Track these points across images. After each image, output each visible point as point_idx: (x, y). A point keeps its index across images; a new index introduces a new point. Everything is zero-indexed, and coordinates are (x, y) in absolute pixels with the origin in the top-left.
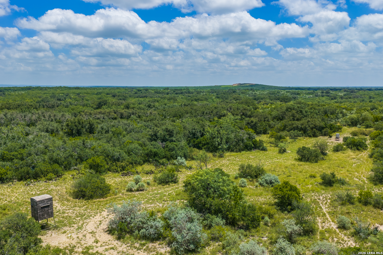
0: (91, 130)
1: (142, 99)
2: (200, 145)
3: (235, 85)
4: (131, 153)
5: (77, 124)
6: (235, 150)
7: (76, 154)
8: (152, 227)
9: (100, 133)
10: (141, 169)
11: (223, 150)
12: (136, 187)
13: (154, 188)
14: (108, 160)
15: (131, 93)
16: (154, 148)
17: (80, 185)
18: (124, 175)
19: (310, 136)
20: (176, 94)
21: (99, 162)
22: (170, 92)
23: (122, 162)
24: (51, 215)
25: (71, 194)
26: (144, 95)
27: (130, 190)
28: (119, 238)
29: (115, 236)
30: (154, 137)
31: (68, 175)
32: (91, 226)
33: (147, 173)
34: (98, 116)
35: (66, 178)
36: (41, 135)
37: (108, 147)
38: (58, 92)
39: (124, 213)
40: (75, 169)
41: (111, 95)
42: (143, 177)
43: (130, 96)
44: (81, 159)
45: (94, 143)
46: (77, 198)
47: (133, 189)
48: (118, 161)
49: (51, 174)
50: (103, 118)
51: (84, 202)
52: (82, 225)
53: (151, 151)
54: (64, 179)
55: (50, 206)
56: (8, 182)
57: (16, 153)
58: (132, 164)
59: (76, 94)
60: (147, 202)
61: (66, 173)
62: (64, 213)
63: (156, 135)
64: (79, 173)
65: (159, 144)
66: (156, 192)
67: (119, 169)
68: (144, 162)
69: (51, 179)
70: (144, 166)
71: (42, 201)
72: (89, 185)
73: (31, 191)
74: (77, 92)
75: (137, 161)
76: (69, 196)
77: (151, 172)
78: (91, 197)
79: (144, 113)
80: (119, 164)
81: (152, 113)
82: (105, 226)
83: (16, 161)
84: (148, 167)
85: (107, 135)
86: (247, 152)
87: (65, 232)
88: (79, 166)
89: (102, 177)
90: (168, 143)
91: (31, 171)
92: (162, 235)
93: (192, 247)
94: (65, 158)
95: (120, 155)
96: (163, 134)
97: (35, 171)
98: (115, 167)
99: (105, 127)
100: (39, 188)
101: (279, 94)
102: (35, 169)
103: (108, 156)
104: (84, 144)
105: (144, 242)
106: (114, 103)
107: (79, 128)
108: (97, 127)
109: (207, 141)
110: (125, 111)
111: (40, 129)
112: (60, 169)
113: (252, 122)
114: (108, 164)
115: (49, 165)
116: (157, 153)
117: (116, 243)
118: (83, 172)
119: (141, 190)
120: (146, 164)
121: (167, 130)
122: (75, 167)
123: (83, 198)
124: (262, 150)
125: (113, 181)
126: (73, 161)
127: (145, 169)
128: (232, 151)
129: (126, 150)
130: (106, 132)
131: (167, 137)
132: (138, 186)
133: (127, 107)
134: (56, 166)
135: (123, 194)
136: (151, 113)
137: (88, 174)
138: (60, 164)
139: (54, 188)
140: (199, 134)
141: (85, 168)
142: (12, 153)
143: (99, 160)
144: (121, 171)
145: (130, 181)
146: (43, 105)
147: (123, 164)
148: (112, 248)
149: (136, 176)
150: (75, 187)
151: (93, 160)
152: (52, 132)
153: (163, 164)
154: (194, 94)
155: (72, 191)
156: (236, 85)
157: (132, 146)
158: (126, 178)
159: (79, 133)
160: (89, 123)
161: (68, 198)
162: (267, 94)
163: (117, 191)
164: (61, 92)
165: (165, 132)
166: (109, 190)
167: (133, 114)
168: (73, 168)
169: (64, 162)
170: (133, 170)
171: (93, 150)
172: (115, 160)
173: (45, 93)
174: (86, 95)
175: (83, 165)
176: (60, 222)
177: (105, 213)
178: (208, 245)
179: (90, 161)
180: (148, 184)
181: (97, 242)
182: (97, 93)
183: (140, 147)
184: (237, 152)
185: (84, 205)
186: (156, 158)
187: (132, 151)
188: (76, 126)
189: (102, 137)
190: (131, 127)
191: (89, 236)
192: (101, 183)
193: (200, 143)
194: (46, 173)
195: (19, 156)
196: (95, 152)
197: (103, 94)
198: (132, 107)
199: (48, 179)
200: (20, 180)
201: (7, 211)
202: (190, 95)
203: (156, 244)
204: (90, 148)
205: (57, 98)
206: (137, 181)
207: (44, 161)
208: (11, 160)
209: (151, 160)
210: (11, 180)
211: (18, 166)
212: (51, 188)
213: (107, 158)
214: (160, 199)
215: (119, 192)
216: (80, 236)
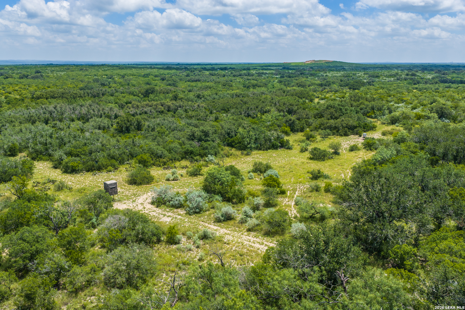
0: (139, 127)
1: (194, 84)
2: (233, 144)
3: (307, 62)
4: (172, 151)
5: (126, 122)
6: (262, 149)
7: (127, 151)
8: (177, 200)
9: (147, 131)
10: (179, 164)
11: (251, 149)
12: (172, 178)
13: (185, 179)
14: (153, 157)
15: (183, 75)
16: (191, 147)
17: (132, 176)
18: (164, 168)
19: (341, 136)
20: (234, 76)
21: (146, 158)
22: (227, 74)
23: (164, 159)
24: (116, 193)
25: (126, 182)
26: (197, 78)
27: (168, 180)
28: (157, 207)
29: (155, 206)
30: (192, 137)
31: (122, 168)
32: (140, 200)
33: (183, 168)
34: (145, 109)
35: (121, 170)
36: (95, 133)
37: (153, 145)
38: (100, 73)
39: (161, 192)
40: (127, 164)
41: (159, 78)
42: (179, 170)
43: (181, 80)
44: (132, 156)
45: (142, 142)
46: (130, 184)
47: (170, 179)
48: (161, 158)
49: (110, 167)
50: (151, 112)
51: (136, 187)
52: (135, 200)
53: (188, 150)
54: (120, 171)
55: (116, 188)
56: (80, 172)
57: (80, 150)
58: (172, 160)
59: (121, 77)
60: (179, 188)
61: (121, 167)
62: (123, 193)
63: (193, 135)
64: (131, 167)
65: (195, 143)
66: (186, 181)
67: (161, 164)
68: (182, 158)
69: (110, 171)
70: (181, 162)
71: (111, 184)
72: (139, 175)
73: (98, 179)
74: (122, 74)
75: (175, 158)
76: (125, 183)
77: (186, 167)
78: (140, 184)
79: (191, 106)
80: (161, 160)
81: (200, 106)
82: (150, 200)
83: (83, 156)
84: (184, 163)
85: (153, 133)
86: (273, 151)
87: (125, 203)
88: (130, 161)
89: (148, 170)
90: (203, 143)
91: (96, 165)
92: (183, 205)
93: (197, 210)
94: (119, 155)
95: (162, 153)
96: (199, 134)
97: (99, 165)
98: (158, 163)
99: (151, 125)
100: (103, 178)
101: (355, 77)
102: (98, 163)
103: (153, 154)
104: (133, 142)
105: (172, 208)
106: (162, 90)
107: (128, 125)
108: (144, 125)
109: (239, 140)
110: (172, 104)
111: (93, 126)
112: (116, 163)
113: (290, 120)
114: (153, 160)
115: (108, 160)
116: (193, 151)
117: (155, 209)
118: (134, 166)
119: (176, 180)
120: (183, 160)
121: (203, 131)
122: (128, 162)
123: (135, 184)
124: (287, 149)
125: (156, 173)
126: (126, 157)
127: (182, 164)
128: (260, 149)
129: (168, 148)
130: (152, 129)
131: (203, 137)
132: (173, 177)
133: (175, 98)
134: (113, 161)
135: (163, 182)
136: (198, 106)
137: (138, 168)
138: (117, 160)
139: (114, 177)
140: (233, 134)
141: (135, 162)
142: (78, 150)
143: (146, 156)
144: (163, 166)
145: (169, 173)
146: (88, 93)
147: (165, 160)
148: (154, 211)
149: (174, 170)
150: (129, 177)
151: (141, 157)
152: (104, 129)
153: (197, 161)
154: (254, 77)
155: (127, 180)
156: (309, 62)
157: (173, 145)
158: (167, 171)
159: (128, 130)
160: (137, 121)
161: (125, 184)
162: (340, 76)
163: (158, 180)
164: (104, 73)
165: (201, 133)
166: (153, 179)
167: (180, 107)
168: (126, 163)
169: (118, 158)
170: (173, 165)
171: (141, 148)
172: (158, 157)
173: (86, 75)
174: (131, 77)
175: (134, 161)
176: (121, 198)
177: (149, 194)
178: (208, 210)
179: (139, 157)
180: (182, 176)
181: (144, 208)
182: (144, 75)
183: (179, 146)
184: (264, 150)
185: (136, 189)
186: (192, 155)
187: (173, 150)
188: (125, 124)
189: (148, 134)
190: (175, 125)
191: (139, 205)
192: (147, 174)
193: (233, 141)
194: (106, 166)
195: (83, 152)
196: (143, 150)
197: (151, 76)
198: (180, 98)
199: (108, 171)
200: (88, 171)
201: (86, 191)
202: (249, 78)
203: (179, 210)
204: (138, 146)
205: (101, 82)
206: (173, 173)
207: (104, 156)
208: (78, 156)
209: (187, 157)
210: (82, 171)
211: (85, 160)
212: (112, 177)
213: (152, 156)
214: (188, 186)
215: (160, 181)
216: (135, 205)
